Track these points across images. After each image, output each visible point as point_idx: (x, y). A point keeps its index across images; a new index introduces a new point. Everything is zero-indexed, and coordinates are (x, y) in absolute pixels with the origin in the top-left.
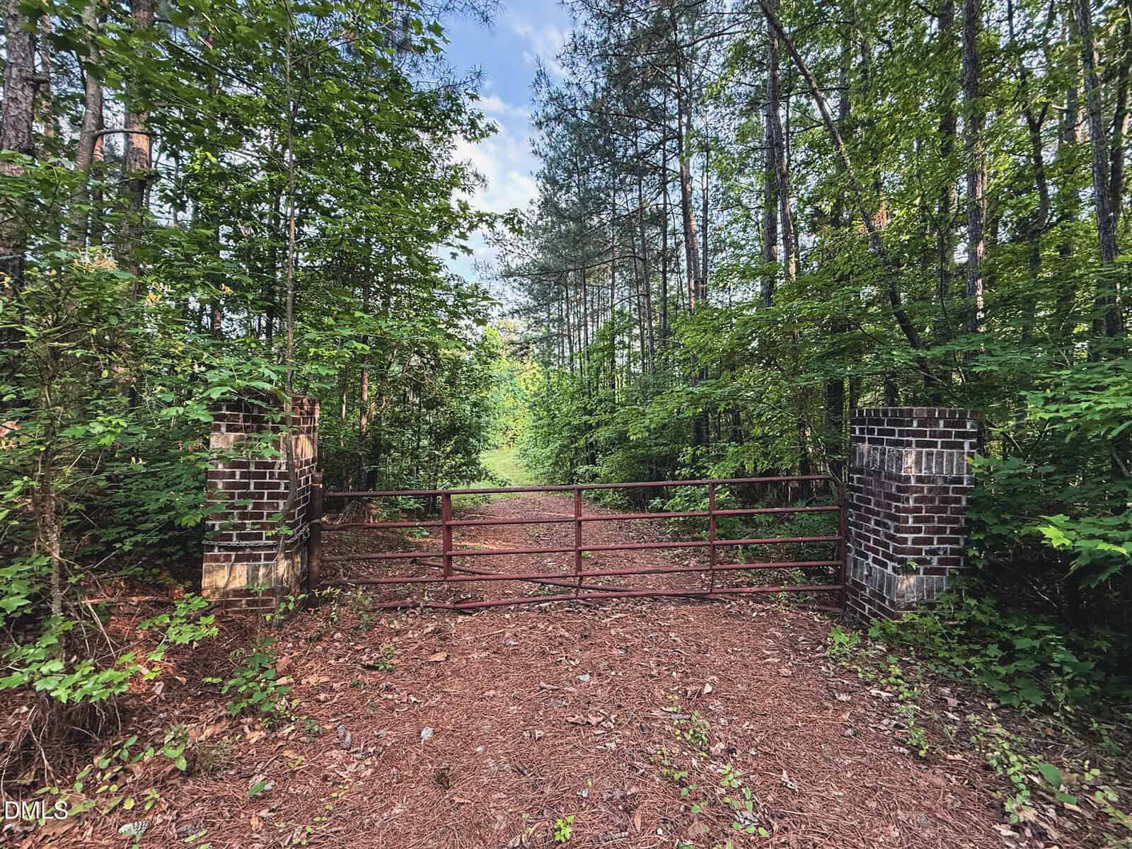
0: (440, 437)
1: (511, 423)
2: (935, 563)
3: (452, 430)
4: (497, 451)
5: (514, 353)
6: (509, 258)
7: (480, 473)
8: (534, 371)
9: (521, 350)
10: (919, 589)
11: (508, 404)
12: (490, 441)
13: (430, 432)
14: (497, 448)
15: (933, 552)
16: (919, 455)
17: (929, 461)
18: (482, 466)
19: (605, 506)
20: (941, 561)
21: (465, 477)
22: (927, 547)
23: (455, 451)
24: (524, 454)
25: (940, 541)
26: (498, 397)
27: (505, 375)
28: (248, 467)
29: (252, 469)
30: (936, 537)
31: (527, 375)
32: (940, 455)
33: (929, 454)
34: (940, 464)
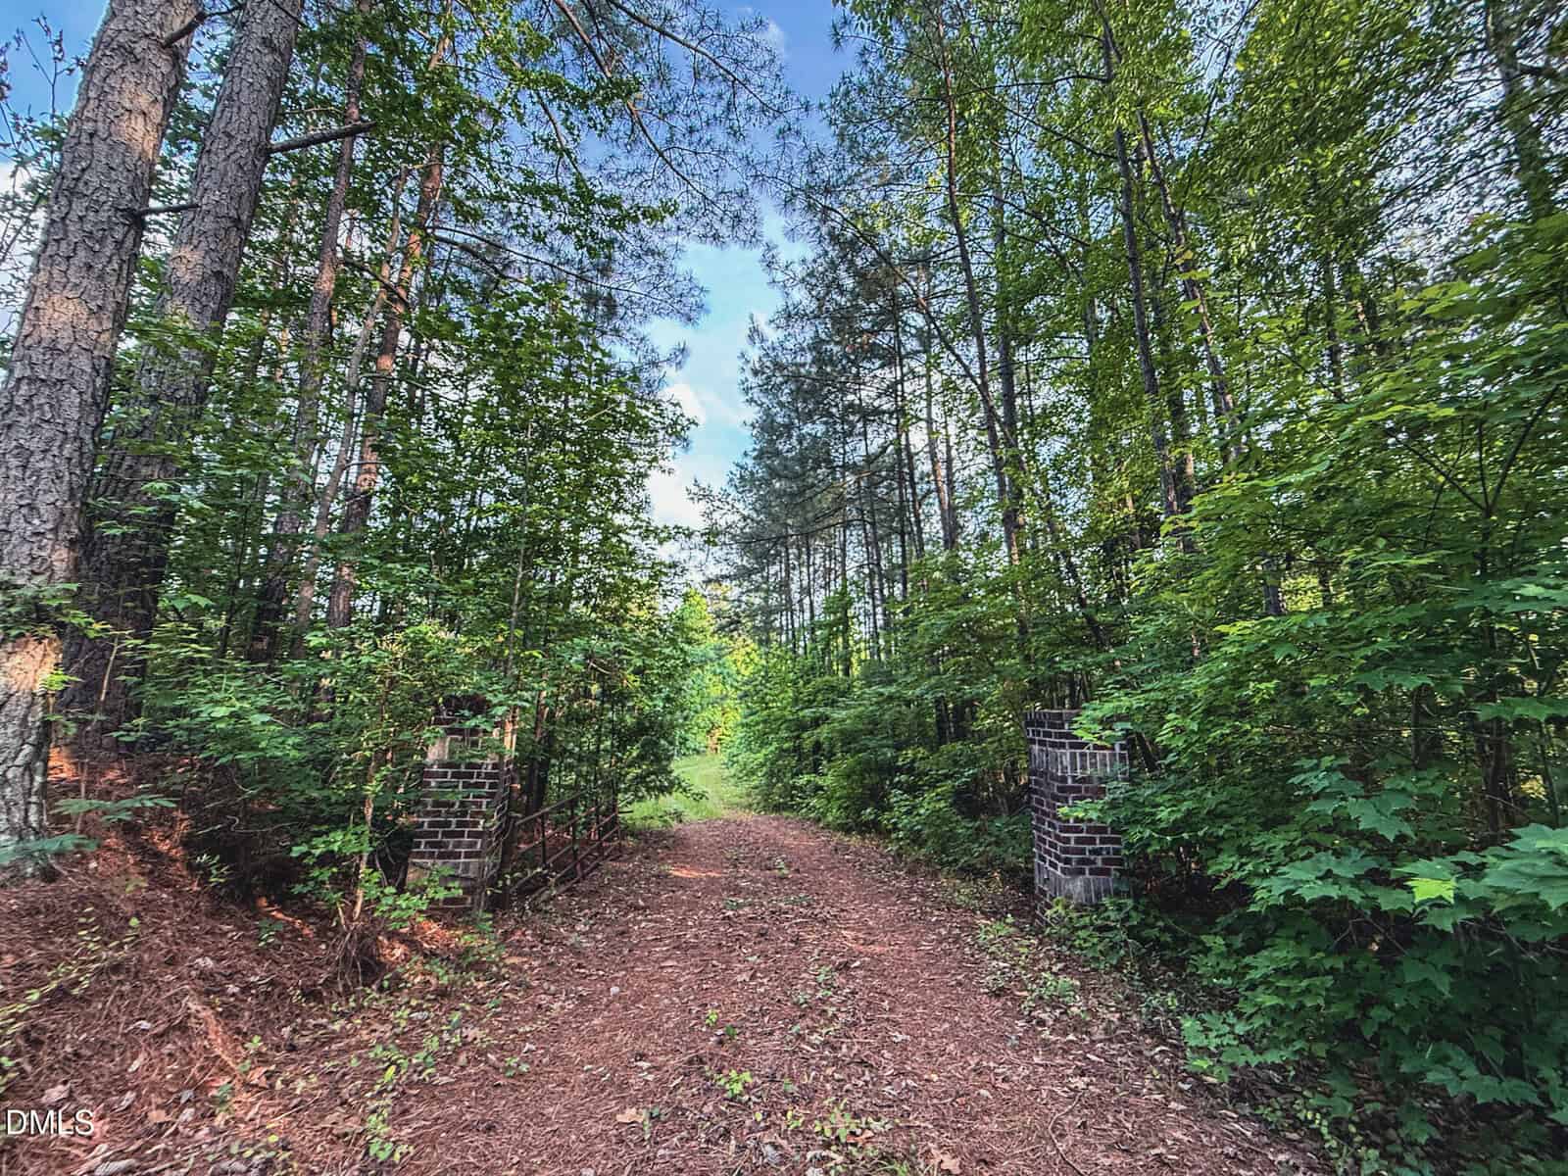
0: (624, 738)
1: (718, 718)
2: (1099, 864)
3: (641, 729)
4: (698, 758)
5: (722, 628)
6: (716, 515)
7: (672, 784)
8: (748, 649)
9: (730, 625)
10: (1087, 890)
11: (715, 692)
12: (689, 744)
13: (613, 731)
14: (698, 752)
15: (1097, 852)
16: (1073, 756)
17: (1083, 761)
18: (674, 774)
19: (828, 826)
20: (1105, 861)
21: (653, 789)
22: (1091, 847)
23: (641, 757)
24: (733, 760)
25: (1103, 841)
26: (703, 684)
27: (712, 654)
28: (459, 767)
29: (463, 770)
30: (1098, 836)
31: (739, 655)
32: (1094, 756)
33: (1083, 755)
34: (1094, 765)
